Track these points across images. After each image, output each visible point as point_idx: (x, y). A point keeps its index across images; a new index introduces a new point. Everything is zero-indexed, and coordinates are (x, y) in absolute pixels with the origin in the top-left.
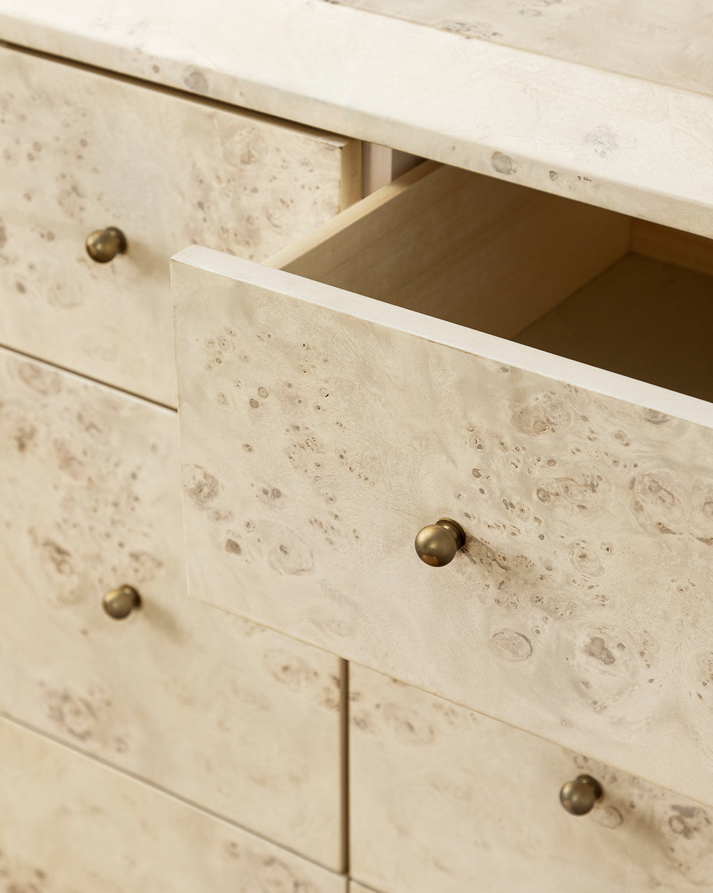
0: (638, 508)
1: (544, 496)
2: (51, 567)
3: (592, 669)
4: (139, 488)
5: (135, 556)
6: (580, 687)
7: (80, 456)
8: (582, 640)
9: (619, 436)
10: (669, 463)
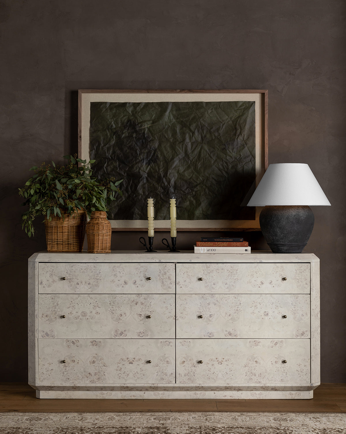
0: (216, 271)
1: (209, 273)
2: (139, 317)
3: (214, 286)
4: (151, 304)
5: (150, 312)
6: (213, 288)
7: (144, 303)
8: (213, 284)
9: (215, 266)
10: (219, 267)
